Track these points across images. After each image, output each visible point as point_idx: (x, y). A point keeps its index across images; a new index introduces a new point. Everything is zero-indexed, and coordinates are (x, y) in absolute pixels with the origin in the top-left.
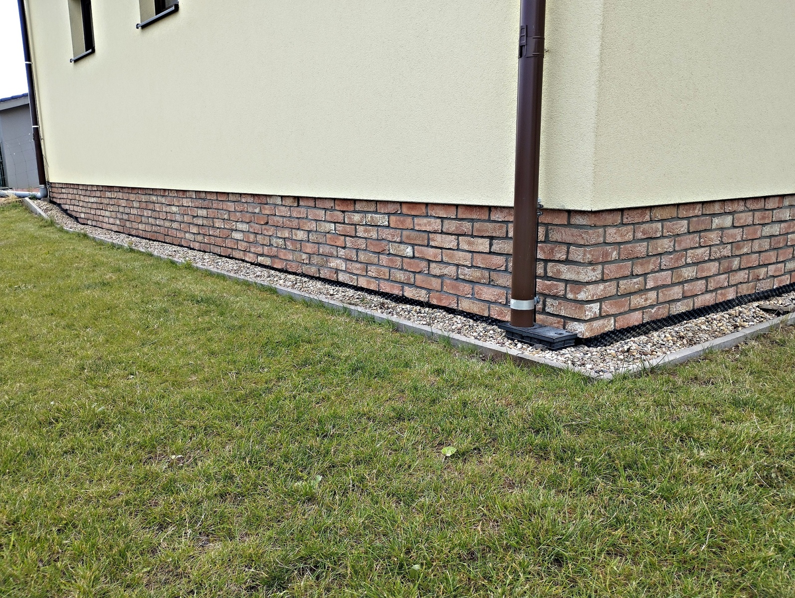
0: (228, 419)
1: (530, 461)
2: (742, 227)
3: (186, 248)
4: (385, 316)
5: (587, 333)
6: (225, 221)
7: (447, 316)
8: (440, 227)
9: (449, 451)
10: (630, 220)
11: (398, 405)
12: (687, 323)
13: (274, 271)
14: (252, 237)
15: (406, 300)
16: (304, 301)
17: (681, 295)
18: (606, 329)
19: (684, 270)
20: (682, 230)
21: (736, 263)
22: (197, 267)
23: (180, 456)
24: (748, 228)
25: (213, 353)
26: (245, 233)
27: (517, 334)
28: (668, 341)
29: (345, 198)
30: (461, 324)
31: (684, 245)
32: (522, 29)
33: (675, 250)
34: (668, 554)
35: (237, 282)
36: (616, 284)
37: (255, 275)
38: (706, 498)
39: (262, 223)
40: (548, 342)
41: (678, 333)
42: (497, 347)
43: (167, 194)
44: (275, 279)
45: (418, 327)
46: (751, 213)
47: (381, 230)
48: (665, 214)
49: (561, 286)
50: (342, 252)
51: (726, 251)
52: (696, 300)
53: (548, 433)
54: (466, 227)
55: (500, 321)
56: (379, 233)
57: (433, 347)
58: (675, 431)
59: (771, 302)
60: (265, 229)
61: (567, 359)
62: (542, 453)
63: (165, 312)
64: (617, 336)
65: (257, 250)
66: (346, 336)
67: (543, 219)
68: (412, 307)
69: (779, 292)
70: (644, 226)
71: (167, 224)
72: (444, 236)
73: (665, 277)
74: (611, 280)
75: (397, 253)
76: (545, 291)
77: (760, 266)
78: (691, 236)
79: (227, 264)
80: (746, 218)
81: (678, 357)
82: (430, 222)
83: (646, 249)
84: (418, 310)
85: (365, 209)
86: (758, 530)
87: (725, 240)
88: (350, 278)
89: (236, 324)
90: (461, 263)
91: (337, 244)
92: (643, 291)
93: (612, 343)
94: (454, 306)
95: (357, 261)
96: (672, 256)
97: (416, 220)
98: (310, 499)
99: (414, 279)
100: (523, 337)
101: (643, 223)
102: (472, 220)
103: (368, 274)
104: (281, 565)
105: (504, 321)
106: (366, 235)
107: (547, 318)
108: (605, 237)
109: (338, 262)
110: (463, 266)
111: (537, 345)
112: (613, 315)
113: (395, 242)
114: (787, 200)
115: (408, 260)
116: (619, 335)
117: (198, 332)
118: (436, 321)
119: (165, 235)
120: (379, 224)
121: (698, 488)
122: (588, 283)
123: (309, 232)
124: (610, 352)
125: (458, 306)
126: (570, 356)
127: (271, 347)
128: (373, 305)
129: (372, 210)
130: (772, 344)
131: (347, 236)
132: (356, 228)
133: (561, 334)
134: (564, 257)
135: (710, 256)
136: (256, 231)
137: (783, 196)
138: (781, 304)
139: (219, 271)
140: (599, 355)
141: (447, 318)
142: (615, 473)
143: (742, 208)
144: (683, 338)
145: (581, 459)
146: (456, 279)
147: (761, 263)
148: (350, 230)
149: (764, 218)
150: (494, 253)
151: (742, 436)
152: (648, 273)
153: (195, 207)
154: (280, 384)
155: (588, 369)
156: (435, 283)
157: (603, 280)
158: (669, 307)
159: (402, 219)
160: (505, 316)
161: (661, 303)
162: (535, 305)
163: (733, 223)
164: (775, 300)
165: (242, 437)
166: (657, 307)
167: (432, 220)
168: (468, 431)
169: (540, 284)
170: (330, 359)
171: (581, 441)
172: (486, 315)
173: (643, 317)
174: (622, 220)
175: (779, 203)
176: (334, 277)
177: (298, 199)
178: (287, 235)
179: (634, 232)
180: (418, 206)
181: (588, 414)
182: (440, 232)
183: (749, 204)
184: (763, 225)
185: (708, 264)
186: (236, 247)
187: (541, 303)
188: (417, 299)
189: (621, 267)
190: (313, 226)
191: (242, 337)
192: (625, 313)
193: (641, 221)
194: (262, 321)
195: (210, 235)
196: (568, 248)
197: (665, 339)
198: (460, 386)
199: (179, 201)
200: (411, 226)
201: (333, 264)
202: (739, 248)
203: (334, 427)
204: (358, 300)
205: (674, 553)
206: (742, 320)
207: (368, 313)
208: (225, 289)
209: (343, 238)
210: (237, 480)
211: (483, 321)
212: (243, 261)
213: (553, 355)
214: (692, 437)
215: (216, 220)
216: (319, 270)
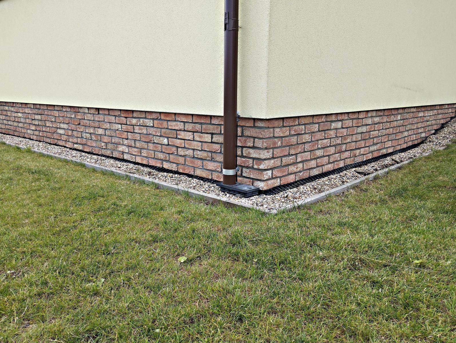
0: (47, 246)
1: (228, 262)
2: (347, 128)
3: (28, 139)
4: (151, 180)
5: (265, 188)
6: (52, 122)
7: (188, 179)
8: (183, 127)
9: (182, 259)
10: (287, 124)
11: (154, 233)
12: (318, 181)
13: (84, 153)
14: (70, 133)
15: (164, 170)
16: (102, 171)
17: (315, 165)
18: (276, 185)
19: (317, 151)
20: (315, 129)
21: (344, 147)
22: (34, 151)
23: (13, 271)
24: (350, 128)
25: (40, 205)
26: (66, 130)
27: (227, 189)
28: (308, 191)
29: (127, 109)
30: (195, 184)
31: (317, 138)
32: (225, 14)
33: (312, 140)
34: (301, 311)
35: (60, 160)
36: (280, 160)
37: (72, 156)
38: (322, 278)
39: (77, 124)
40: (243, 193)
41: (313, 186)
42: (215, 197)
43: (15, 105)
44: (85, 158)
45: (170, 186)
46: (351, 120)
47: (149, 128)
48: (306, 121)
49: (251, 161)
50: (126, 142)
51: (339, 141)
52: (323, 168)
53: (239, 246)
54: (198, 127)
55: (218, 181)
56: (148, 130)
57: (179, 197)
58: (308, 241)
59: (361, 168)
60: (78, 128)
61: (254, 202)
62: (235, 258)
63: (10, 179)
64: (281, 188)
65: (73, 140)
66: (126, 192)
67: (240, 123)
68: (167, 174)
69: (366, 163)
70: (295, 127)
71: (16, 124)
72: (185, 132)
73: (307, 156)
74: (278, 157)
75: (159, 142)
76: (242, 164)
77: (356, 149)
78: (320, 133)
79: (54, 149)
80: (349, 123)
81: (312, 199)
82: (177, 124)
83: (296, 140)
84: (171, 176)
85: (139, 116)
86: (348, 294)
87: (338, 135)
88: (131, 157)
89: (57, 186)
90: (196, 148)
91: (123, 137)
92: (295, 163)
93: (279, 193)
94: (192, 173)
95: (135, 147)
96: (310, 144)
97: (169, 123)
98: (96, 293)
99: (169, 157)
100: (230, 191)
101: (295, 125)
102: (201, 124)
103: (142, 155)
104: (74, 336)
105: (220, 182)
106: (140, 132)
107: (243, 179)
108: (274, 133)
109: (124, 148)
110: (197, 150)
111: (237, 195)
112: (279, 177)
113: (157, 136)
114: (370, 113)
115: (165, 146)
116: (283, 188)
117: (31, 192)
118: (181, 182)
119: (14, 131)
120: (147, 125)
121: (317, 273)
122: (265, 159)
123: (106, 129)
124: (277, 198)
125: (194, 173)
126: (255, 201)
127: (78, 201)
128: (144, 173)
129: (143, 116)
130: (361, 191)
131: (129, 132)
132: (134, 127)
133: (251, 188)
134: (252, 145)
135: (330, 144)
136: (72, 129)
137: (367, 111)
138: (367, 169)
139: (48, 153)
140: (271, 199)
141: (188, 180)
142: (275, 267)
143: (347, 118)
144: (316, 189)
145: (256, 260)
146: (193, 158)
147: (357, 147)
148: (130, 128)
149: (358, 123)
150: (214, 143)
151: (342, 242)
152: (298, 154)
153: (34, 114)
154: (83, 223)
155: (264, 208)
156: (181, 160)
157: (273, 158)
158: (310, 172)
159: (161, 122)
160: (221, 179)
161: (305, 170)
162: (237, 172)
163: (342, 126)
164: (364, 167)
165: (55, 257)
166: (303, 172)
167: (179, 123)
168: (194, 247)
169: (239, 161)
170: (115, 207)
171: (257, 249)
172: (210, 178)
173: (295, 178)
174: (283, 124)
175: (366, 115)
176: (121, 157)
177: (98, 109)
178: (92, 131)
179: (290, 131)
180: (170, 115)
181: (262, 234)
182: (183, 130)
183: (350, 115)
184: (358, 127)
185: (329, 148)
186: (60, 139)
187: (240, 171)
188: (171, 169)
189: (283, 151)
190: (108, 126)
191: (60, 195)
192: (286, 175)
193: (293, 124)
194: (74, 184)
195: (43, 131)
196: (254, 140)
197: (307, 190)
198: (192, 220)
199: (23, 110)
200: (166, 127)
201: (121, 149)
202: (345, 139)
203: (114, 248)
204: (135, 170)
205: (303, 310)
206: (347, 178)
207: (141, 178)
208: (51, 165)
209: (126, 133)
210: (50, 285)
211: (209, 181)
212: (65, 147)
213: (246, 200)
214: (316, 244)
215: (47, 122)
216: (112, 152)
